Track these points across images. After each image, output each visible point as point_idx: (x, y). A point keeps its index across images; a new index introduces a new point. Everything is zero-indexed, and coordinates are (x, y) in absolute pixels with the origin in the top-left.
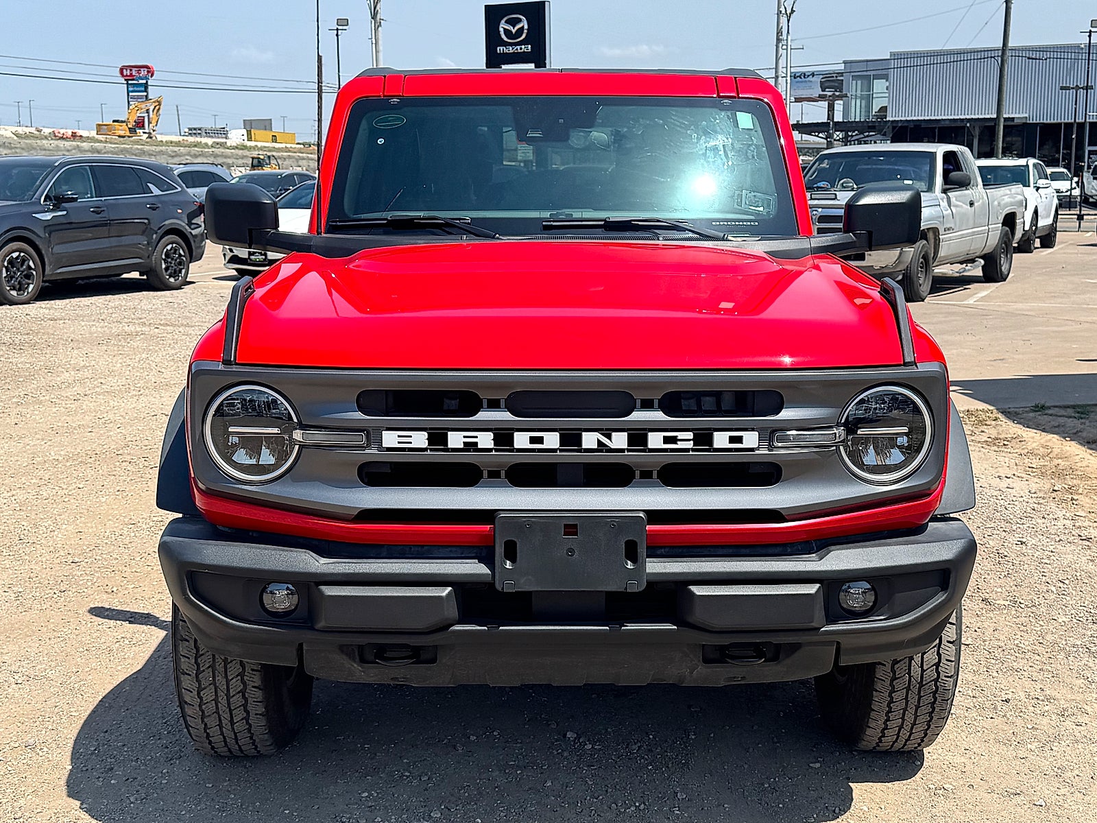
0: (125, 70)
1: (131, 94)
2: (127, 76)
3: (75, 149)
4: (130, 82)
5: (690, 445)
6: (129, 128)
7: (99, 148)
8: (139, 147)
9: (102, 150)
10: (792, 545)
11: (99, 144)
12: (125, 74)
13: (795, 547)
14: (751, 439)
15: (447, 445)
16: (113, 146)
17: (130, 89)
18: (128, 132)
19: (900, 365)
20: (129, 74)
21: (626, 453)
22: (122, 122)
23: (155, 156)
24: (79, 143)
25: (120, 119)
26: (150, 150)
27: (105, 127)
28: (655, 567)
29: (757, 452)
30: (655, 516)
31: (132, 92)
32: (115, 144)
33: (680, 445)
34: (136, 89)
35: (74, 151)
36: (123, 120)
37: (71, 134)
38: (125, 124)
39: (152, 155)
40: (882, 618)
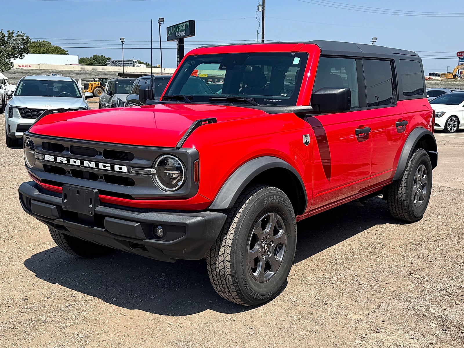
0: (459, 53)
1: (460, 62)
2: (459, 56)
3: (429, 83)
4: (460, 58)
5: (109, 169)
6: (453, 76)
7: (438, 83)
8: (454, 83)
9: (439, 84)
10: (142, 209)
11: (438, 82)
12: (459, 55)
13: (142, 210)
14: (124, 169)
15: (57, 161)
16: (444, 82)
17: (460, 61)
18: (453, 77)
19: (175, 148)
20: (460, 55)
21: (95, 169)
22: (451, 73)
23: (460, 86)
24: (431, 81)
25: (450, 72)
26: (459, 84)
27: (443, 75)
28: (100, 209)
29: (127, 174)
30: (101, 192)
31: (461, 62)
32: (445, 81)
33: (106, 168)
34: (462, 60)
35: (428, 84)
36: (451, 72)
37: (428, 78)
38: (452, 74)
39: (459, 86)
40: (164, 240)
